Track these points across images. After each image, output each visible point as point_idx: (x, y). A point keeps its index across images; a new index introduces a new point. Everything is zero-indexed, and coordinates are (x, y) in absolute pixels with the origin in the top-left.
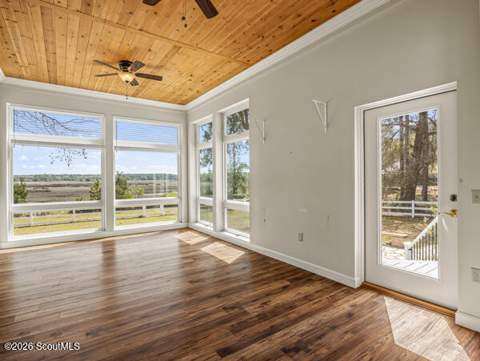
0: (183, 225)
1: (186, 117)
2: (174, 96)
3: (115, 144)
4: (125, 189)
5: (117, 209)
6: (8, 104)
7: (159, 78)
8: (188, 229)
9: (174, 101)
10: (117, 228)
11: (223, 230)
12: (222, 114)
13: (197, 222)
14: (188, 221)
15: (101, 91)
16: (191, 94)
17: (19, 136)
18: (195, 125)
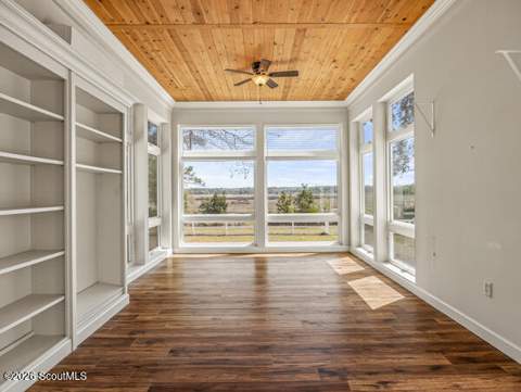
0: (343, 248)
1: (346, 114)
2: (326, 91)
3: (265, 155)
4: (310, 202)
5: (270, 224)
6: (179, 126)
7: (295, 74)
8: (349, 253)
9: (329, 98)
10: (269, 244)
11: (387, 261)
12: (385, 104)
13: (360, 246)
14: (349, 244)
15: (251, 100)
16: (345, 84)
17: (188, 153)
18: (358, 123)
